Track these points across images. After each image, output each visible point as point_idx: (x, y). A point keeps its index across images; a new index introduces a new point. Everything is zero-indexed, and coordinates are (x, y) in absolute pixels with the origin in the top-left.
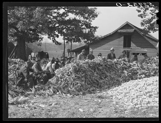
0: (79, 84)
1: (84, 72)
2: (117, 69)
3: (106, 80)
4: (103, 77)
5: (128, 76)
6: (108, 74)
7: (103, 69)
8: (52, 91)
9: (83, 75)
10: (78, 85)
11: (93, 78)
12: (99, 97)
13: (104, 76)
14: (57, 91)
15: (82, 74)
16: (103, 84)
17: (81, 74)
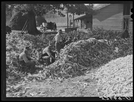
0: (70, 67)
1: (77, 53)
2: (109, 45)
3: (98, 57)
5: (119, 52)
6: (100, 52)
7: (95, 48)
8: (45, 75)
9: (75, 56)
10: (68, 68)
11: (86, 57)
12: (86, 81)
13: (96, 54)
14: (49, 74)
16: (95, 62)
17: (74, 55)
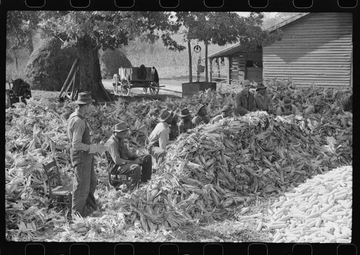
0: (193, 196)
1: (213, 154)
2: (308, 132)
3: (275, 167)
4: (266, 161)
5: (337, 151)
6: (281, 151)
7: (266, 139)
8: (122, 217)
9: (209, 163)
10: (189, 199)
11: (239, 166)
13: (271, 157)
14: (135, 216)
15: (207, 160)
16: (266, 182)
17: (204, 161)
